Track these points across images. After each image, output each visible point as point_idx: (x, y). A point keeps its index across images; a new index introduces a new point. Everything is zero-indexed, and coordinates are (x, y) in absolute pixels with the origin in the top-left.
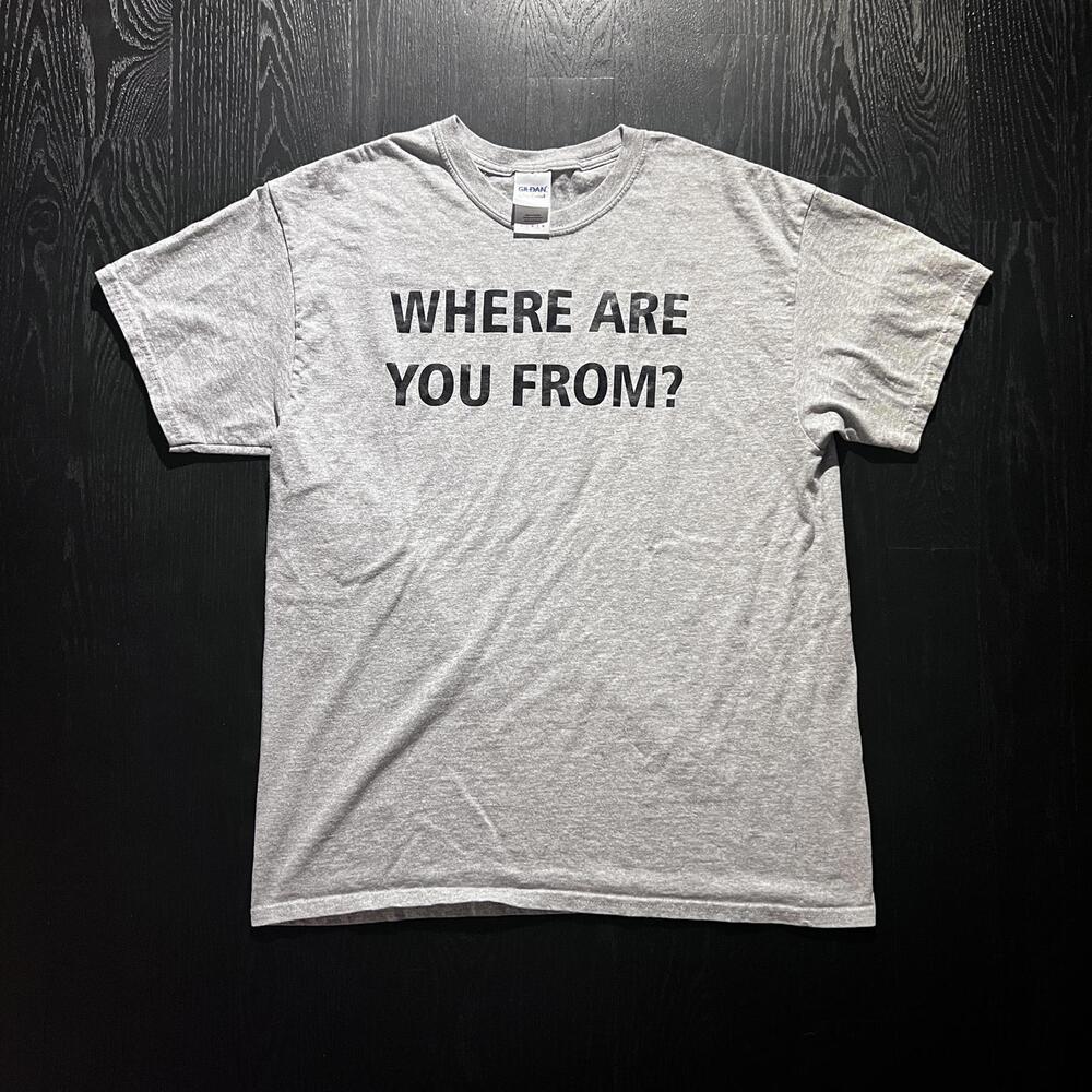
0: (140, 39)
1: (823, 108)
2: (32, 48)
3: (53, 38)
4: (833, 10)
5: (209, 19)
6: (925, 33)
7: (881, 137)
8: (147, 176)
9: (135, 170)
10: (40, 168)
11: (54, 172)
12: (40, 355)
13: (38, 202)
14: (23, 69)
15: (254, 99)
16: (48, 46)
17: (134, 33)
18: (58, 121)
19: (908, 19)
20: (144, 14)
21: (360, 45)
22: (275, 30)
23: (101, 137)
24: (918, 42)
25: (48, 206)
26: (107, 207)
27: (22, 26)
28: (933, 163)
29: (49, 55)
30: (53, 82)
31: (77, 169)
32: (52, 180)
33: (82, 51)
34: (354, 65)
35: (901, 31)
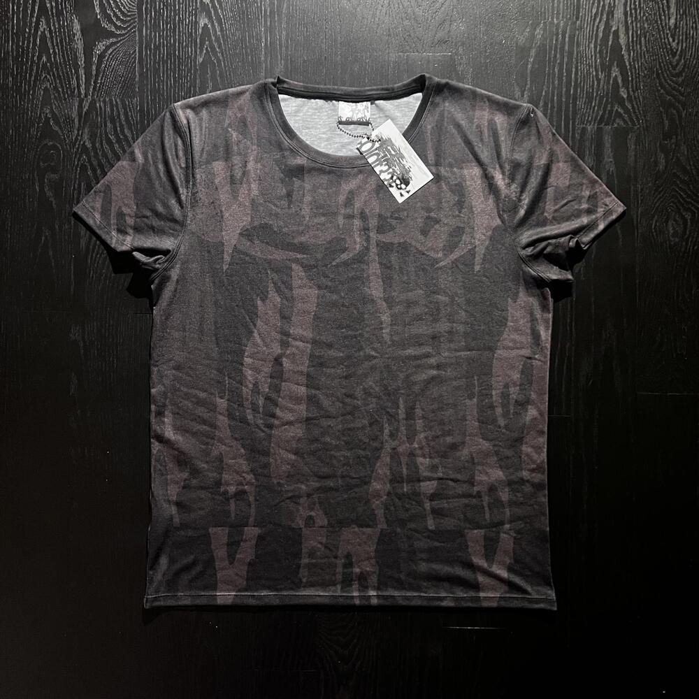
0: (115, 25)
1: (601, 76)
2: (39, 33)
3: (54, 25)
4: (612, 2)
5: (163, 10)
6: (678, 20)
7: (643, 97)
8: (122, 126)
9: (113, 121)
10: (47, 119)
11: (57, 122)
12: (51, 253)
13: (46, 144)
14: (34, 48)
15: (196, 70)
16: (50, 31)
17: (111, 21)
18: (59, 85)
19: (666, 9)
20: (118, 7)
21: (270, 30)
22: (210, 18)
23: (90, 97)
24: (673, 27)
25: (54, 147)
26: (94, 148)
27: (32, 16)
28: (680, 117)
29: (52, 37)
30: (55, 57)
31: (73, 121)
32: (56, 128)
33: (74, 35)
34: (266, 44)
35: (660, 18)
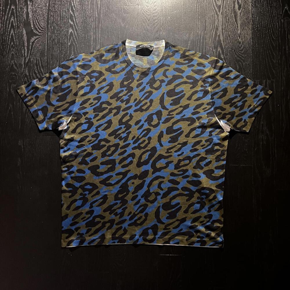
0: (39, 32)
1: (214, 50)
2: (11, 34)
3: (16, 31)
4: (217, 25)
5: (56, 27)
6: (241, 31)
7: (229, 58)
8: (40, 67)
9: (37, 66)
10: (13, 65)
11: (16, 66)
12: (12, 113)
13: (12, 74)
14: (8, 40)
15: (67, 47)
16: (15, 34)
17: (37, 30)
18: (17, 53)
19: (237, 27)
20: (40, 25)
21: (95, 33)
22: (73, 30)
23: (28, 57)
24: (239, 34)
25: (15, 75)
26: (29, 75)
27: (8, 28)
28: (243, 65)
29: (15, 36)
30: (16, 43)
31: (22, 65)
32: (15, 68)
33: (23, 35)
34: (93, 38)
35: (235, 30)
